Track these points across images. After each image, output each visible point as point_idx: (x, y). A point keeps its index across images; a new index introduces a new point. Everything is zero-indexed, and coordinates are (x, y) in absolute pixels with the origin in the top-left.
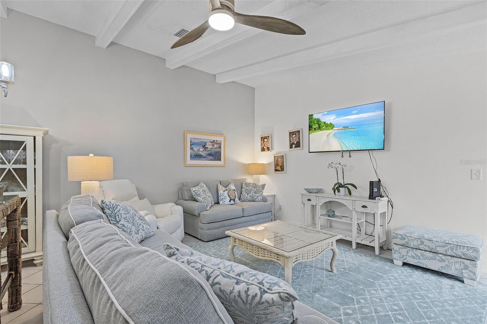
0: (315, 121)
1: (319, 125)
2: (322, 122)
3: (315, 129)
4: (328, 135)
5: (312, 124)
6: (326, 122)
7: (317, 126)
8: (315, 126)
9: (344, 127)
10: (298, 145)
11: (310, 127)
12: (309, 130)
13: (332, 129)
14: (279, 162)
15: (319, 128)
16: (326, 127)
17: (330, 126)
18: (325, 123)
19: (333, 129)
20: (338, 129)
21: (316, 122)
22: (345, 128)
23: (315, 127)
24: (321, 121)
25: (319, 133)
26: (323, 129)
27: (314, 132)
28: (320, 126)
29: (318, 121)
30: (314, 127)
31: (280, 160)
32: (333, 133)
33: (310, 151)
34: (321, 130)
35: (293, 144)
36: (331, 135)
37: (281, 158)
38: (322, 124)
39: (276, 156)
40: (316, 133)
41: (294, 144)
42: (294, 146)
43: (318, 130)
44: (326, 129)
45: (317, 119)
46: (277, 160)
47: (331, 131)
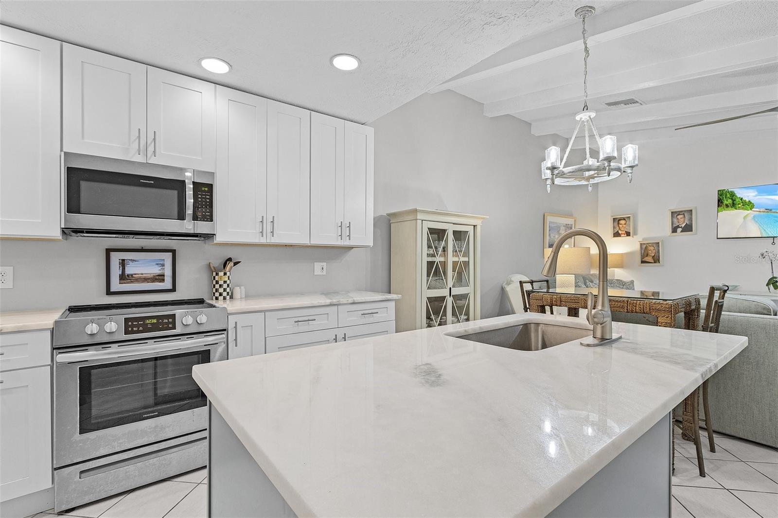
0: (728, 194)
1: (733, 201)
2: (738, 197)
3: (727, 206)
4: (746, 216)
5: (723, 198)
6: (744, 199)
7: (730, 201)
8: (727, 201)
9: (766, 209)
10: (688, 228)
11: (720, 202)
12: (718, 206)
13: (751, 209)
14: (650, 252)
15: (734, 205)
16: (743, 205)
17: (748, 205)
18: (742, 199)
19: (753, 210)
20: (760, 211)
21: (729, 196)
22: (768, 210)
23: (727, 203)
24: (736, 196)
25: (732, 212)
26: (739, 207)
27: (725, 210)
28: (735, 202)
29: (733, 195)
30: (725, 202)
31: (652, 248)
32: (752, 216)
33: (718, 237)
34: (736, 209)
35: (678, 227)
36: (750, 218)
37: (654, 245)
38: (737, 200)
39: (644, 244)
40: (728, 211)
41: (681, 227)
42: (679, 230)
43: (732, 207)
44: (743, 209)
45: (731, 192)
46: (646, 248)
47: (749, 212)
